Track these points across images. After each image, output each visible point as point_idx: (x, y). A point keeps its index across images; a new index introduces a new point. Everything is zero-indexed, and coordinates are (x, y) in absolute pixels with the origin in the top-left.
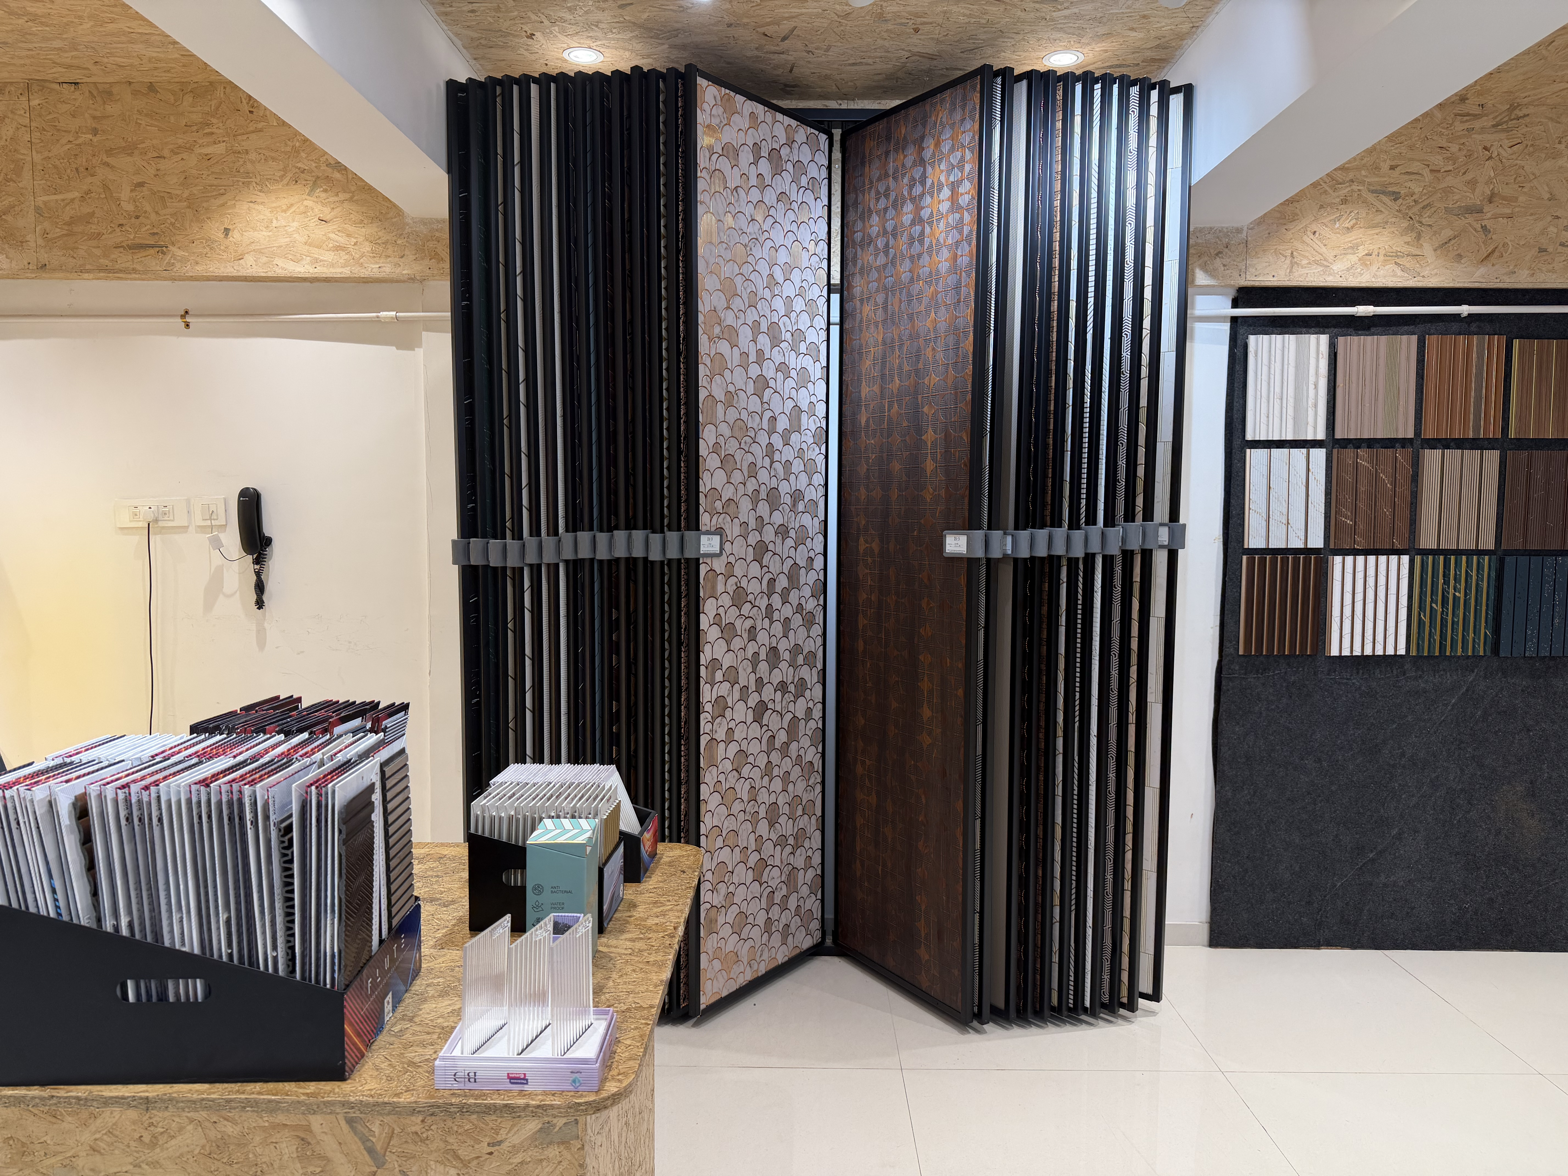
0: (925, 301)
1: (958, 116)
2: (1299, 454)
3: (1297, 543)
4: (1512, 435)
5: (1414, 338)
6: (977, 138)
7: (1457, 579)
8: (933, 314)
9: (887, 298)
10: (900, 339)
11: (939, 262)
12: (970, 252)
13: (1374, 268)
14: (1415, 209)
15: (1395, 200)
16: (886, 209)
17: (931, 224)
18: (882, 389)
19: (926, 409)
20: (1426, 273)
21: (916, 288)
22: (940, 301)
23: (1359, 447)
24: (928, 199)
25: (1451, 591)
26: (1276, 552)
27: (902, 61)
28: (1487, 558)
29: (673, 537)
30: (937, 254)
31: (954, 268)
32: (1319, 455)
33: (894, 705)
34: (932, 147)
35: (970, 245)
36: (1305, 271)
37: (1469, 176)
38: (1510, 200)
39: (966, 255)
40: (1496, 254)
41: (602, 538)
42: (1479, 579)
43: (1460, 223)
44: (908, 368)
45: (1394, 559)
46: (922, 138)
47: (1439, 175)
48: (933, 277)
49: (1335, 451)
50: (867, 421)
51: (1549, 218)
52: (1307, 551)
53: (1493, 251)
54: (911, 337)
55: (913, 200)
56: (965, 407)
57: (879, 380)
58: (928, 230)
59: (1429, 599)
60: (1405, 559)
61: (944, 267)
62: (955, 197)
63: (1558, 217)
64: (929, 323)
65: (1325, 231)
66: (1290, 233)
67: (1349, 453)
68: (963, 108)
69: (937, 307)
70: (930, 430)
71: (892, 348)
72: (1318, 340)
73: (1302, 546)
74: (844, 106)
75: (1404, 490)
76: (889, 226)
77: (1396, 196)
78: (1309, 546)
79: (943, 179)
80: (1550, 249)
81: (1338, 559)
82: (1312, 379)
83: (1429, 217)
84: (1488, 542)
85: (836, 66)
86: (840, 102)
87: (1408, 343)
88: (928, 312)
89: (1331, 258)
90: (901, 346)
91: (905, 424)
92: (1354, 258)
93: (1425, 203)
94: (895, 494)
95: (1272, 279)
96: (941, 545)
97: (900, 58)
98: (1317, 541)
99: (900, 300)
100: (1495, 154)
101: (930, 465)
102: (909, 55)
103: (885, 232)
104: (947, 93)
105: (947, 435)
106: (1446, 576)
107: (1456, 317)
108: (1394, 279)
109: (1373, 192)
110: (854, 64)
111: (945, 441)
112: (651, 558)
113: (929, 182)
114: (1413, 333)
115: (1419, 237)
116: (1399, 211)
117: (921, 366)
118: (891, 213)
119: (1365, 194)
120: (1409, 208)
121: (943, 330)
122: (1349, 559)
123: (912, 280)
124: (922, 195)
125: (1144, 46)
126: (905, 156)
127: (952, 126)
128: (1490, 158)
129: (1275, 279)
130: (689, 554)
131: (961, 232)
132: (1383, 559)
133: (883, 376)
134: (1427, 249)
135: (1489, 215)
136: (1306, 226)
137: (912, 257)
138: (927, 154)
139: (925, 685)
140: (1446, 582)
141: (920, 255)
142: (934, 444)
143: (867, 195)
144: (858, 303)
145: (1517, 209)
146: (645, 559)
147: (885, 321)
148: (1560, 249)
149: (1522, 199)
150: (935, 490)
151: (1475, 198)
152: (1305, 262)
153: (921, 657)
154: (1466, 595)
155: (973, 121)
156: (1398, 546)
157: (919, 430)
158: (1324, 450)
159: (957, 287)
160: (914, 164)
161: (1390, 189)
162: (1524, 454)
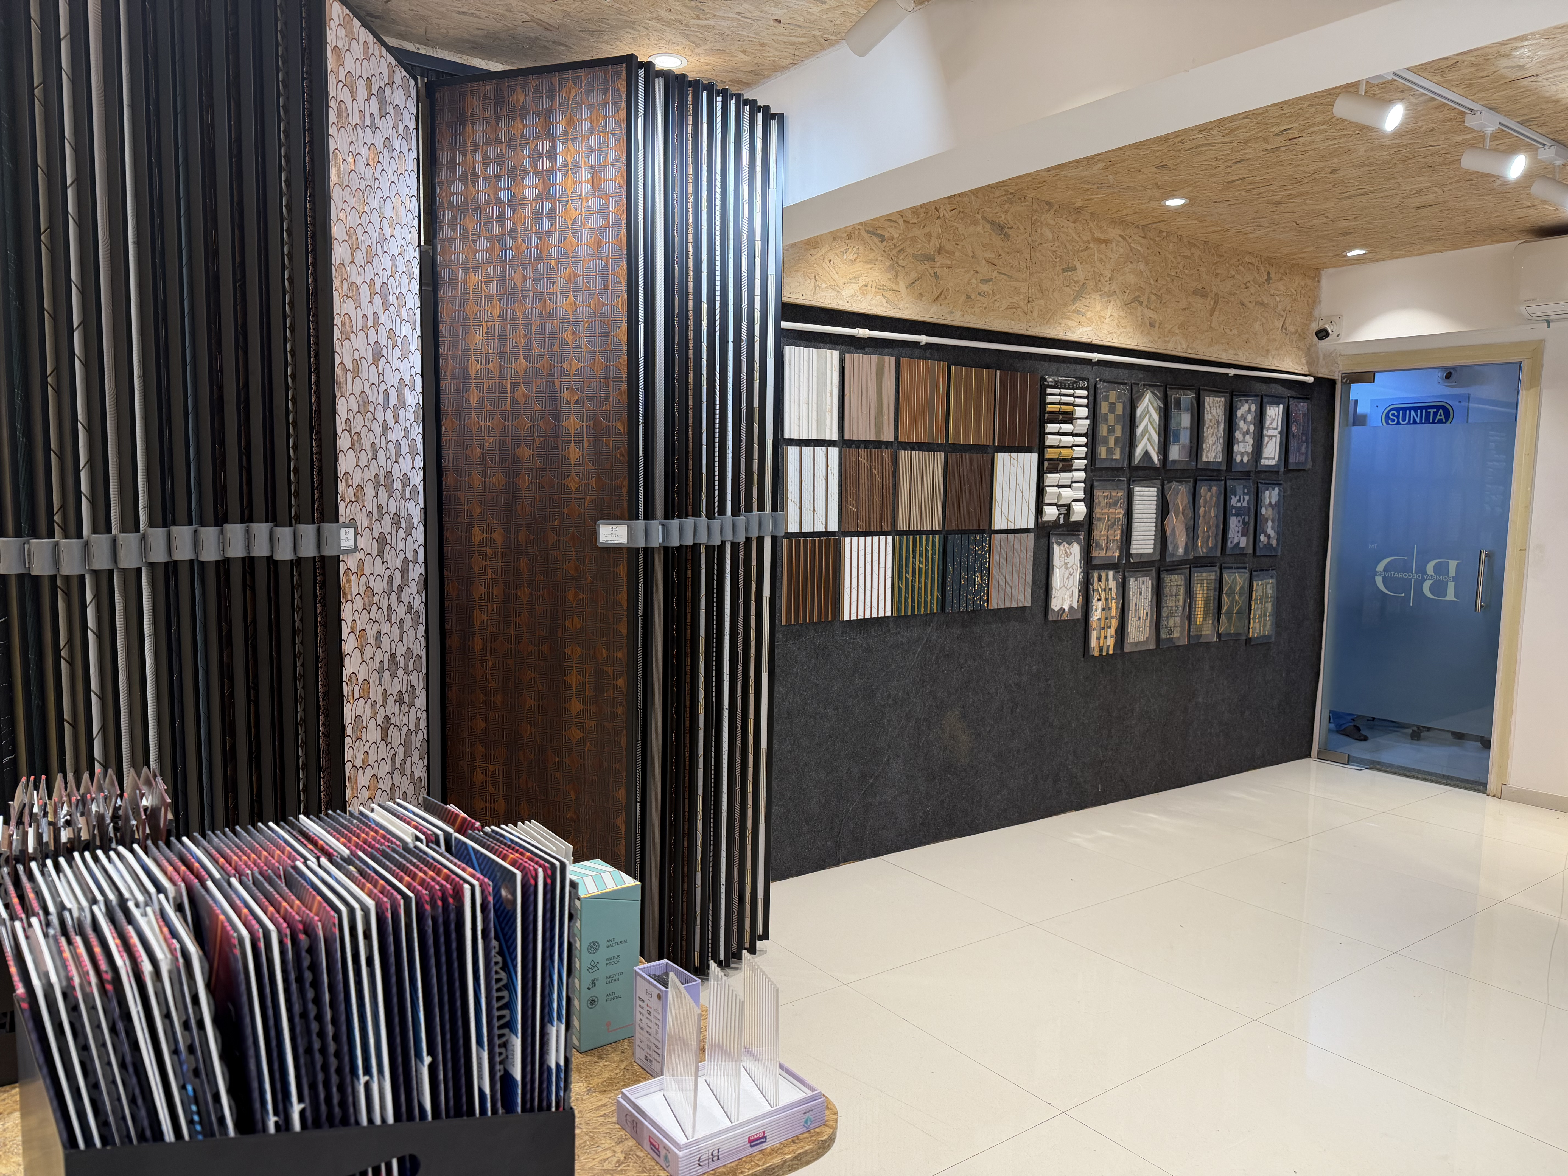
0: (560, 283)
1: (598, 98)
2: (820, 451)
3: (820, 528)
4: (951, 442)
5: (893, 359)
6: (624, 126)
7: (921, 555)
8: (571, 297)
9: (504, 272)
10: (526, 317)
11: (578, 245)
12: (619, 240)
13: (869, 297)
14: (894, 252)
15: (882, 241)
16: (499, 177)
17: (564, 203)
18: (501, 369)
19: (566, 395)
20: (901, 306)
21: (544, 267)
22: (580, 284)
23: (859, 448)
24: (559, 177)
25: (917, 563)
26: (806, 535)
27: (516, 23)
28: (937, 536)
29: (307, 531)
30: (574, 235)
31: (597, 253)
32: (834, 452)
33: (530, 702)
34: (564, 123)
35: (618, 233)
36: (824, 293)
37: (927, 230)
38: (951, 253)
39: (614, 242)
40: (943, 296)
41: (209, 534)
42: (933, 554)
43: (922, 267)
44: (538, 349)
45: (883, 538)
46: (549, 112)
47: (909, 226)
48: (569, 258)
49: (844, 450)
50: (480, 401)
51: (972, 272)
52: (827, 534)
53: (941, 294)
54: (541, 317)
55: (539, 174)
56: (621, 396)
57: (496, 359)
58: (560, 209)
59: (904, 570)
60: (890, 538)
61: (585, 251)
62: (596, 182)
63: (977, 272)
64: (566, 306)
65: (837, 260)
66: (813, 258)
67: (853, 451)
68: (605, 91)
69: (576, 290)
70: (573, 417)
71: (515, 327)
72: (832, 354)
73: (824, 530)
74: (422, 51)
75: (888, 483)
76: (505, 196)
77: (882, 238)
78: (829, 530)
79: (580, 159)
80: (973, 297)
81: (848, 540)
82: (828, 388)
83: (903, 260)
84: (938, 526)
85: (443, 9)
86: (418, 46)
87: (890, 362)
88: (564, 293)
89: (841, 285)
90: (527, 326)
91: (537, 407)
92: (856, 287)
93: (901, 248)
94: (524, 480)
95: (801, 297)
96: (594, 534)
97: (517, 20)
98: (834, 527)
99: (525, 277)
100: (942, 215)
101: (574, 453)
102: (529, 18)
103: (499, 201)
104: (582, 73)
105: (596, 423)
106: (914, 551)
107: (916, 344)
108: (880, 308)
109: (868, 232)
110: (463, 13)
111: (594, 429)
112: (278, 557)
113: (560, 160)
114: (892, 355)
115: (896, 276)
116: (884, 251)
117: (556, 348)
118: (506, 182)
119: (863, 233)
120: (891, 250)
121: (586, 315)
122: (855, 539)
123: (540, 257)
124: (551, 171)
125: (741, 69)
126: (525, 126)
127: (591, 107)
128: (939, 217)
129: (804, 298)
130: (328, 552)
131: (606, 219)
132: (876, 538)
133: (502, 355)
134: (902, 287)
135: (938, 264)
136: (824, 255)
137: (539, 235)
138: (558, 129)
139: (573, 679)
140: (914, 557)
141: (549, 234)
142: (579, 432)
143: (469, 157)
144: (460, 273)
145: (954, 262)
146: (270, 559)
147: (501, 296)
148: (979, 297)
149: (957, 254)
150: (581, 479)
151: (930, 249)
152: (824, 286)
153: (568, 651)
154: (926, 566)
155: (618, 108)
156: (885, 529)
157: (557, 416)
158: (837, 449)
159: (603, 274)
160: (539, 137)
161: (879, 232)
162: (957, 456)
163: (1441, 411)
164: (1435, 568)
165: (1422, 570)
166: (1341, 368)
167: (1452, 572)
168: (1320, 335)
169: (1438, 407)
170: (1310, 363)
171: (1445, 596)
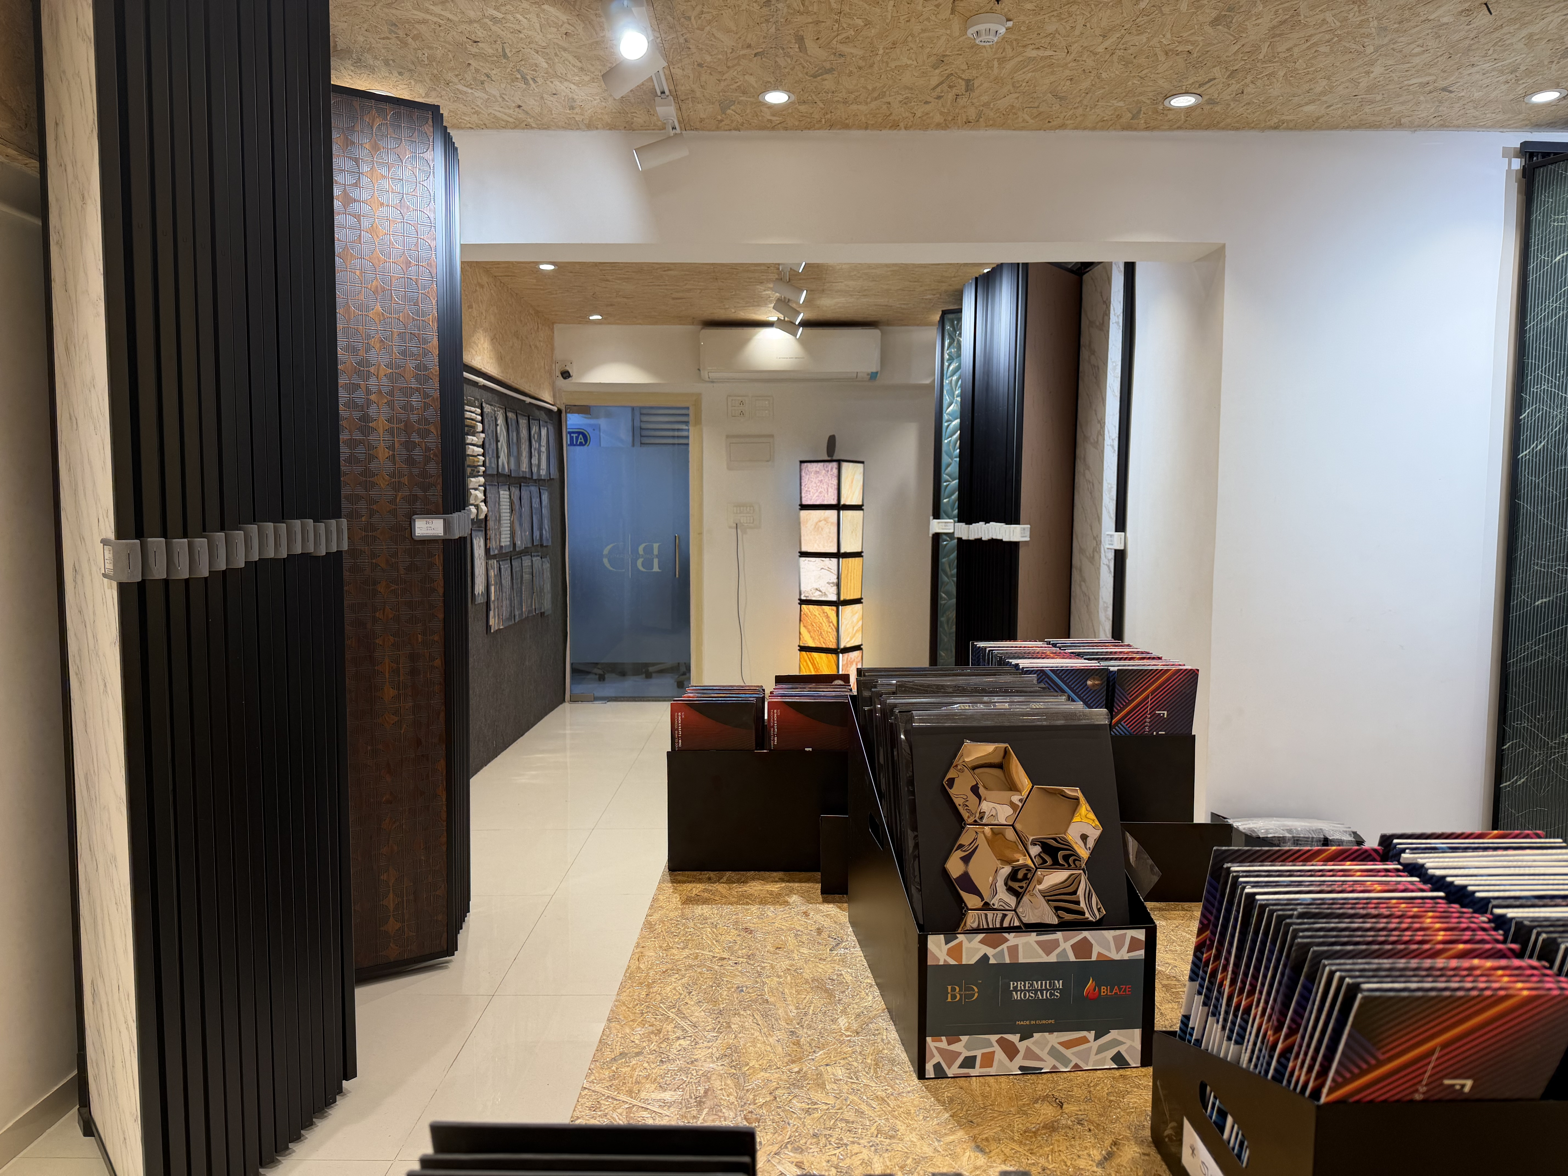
11: (385, 261)
17: (370, 221)
19: (373, 397)
24: (364, 195)
34: (368, 146)
48: (376, 272)
56: (433, 402)
58: (365, 225)
79: (386, 184)
96: (409, 529)
101: (383, 455)
104: (386, 106)
105: (407, 425)
111: (406, 430)
139: (386, 666)
142: (389, 432)
150: (392, 477)
163: (581, 436)
164: (644, 549)
165: (635, 550)
166: (564, 401)
167: (656, 552)
168: (564, 376)
169: (579, 433)
170: (554, 396)
171: (652, 569)
